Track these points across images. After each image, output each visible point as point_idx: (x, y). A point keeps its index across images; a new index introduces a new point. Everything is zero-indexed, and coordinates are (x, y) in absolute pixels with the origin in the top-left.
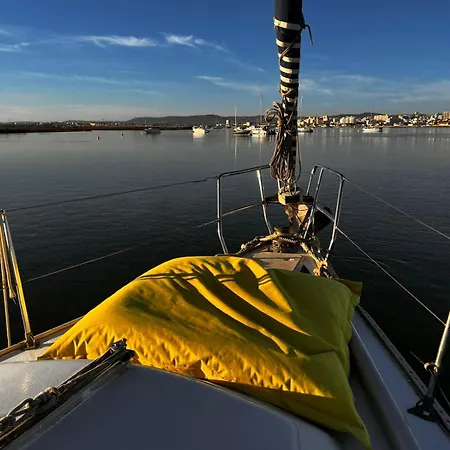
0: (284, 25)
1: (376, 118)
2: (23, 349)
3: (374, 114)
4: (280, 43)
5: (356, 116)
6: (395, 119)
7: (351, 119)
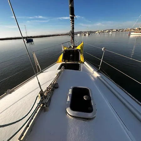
0: (71, 16)
1: (113, 30)
2: (41, 73)
3: (112, 30)
4: (71, 19)
5: (109, 30)
6: (117, 30)
7: (108, 31)
